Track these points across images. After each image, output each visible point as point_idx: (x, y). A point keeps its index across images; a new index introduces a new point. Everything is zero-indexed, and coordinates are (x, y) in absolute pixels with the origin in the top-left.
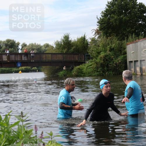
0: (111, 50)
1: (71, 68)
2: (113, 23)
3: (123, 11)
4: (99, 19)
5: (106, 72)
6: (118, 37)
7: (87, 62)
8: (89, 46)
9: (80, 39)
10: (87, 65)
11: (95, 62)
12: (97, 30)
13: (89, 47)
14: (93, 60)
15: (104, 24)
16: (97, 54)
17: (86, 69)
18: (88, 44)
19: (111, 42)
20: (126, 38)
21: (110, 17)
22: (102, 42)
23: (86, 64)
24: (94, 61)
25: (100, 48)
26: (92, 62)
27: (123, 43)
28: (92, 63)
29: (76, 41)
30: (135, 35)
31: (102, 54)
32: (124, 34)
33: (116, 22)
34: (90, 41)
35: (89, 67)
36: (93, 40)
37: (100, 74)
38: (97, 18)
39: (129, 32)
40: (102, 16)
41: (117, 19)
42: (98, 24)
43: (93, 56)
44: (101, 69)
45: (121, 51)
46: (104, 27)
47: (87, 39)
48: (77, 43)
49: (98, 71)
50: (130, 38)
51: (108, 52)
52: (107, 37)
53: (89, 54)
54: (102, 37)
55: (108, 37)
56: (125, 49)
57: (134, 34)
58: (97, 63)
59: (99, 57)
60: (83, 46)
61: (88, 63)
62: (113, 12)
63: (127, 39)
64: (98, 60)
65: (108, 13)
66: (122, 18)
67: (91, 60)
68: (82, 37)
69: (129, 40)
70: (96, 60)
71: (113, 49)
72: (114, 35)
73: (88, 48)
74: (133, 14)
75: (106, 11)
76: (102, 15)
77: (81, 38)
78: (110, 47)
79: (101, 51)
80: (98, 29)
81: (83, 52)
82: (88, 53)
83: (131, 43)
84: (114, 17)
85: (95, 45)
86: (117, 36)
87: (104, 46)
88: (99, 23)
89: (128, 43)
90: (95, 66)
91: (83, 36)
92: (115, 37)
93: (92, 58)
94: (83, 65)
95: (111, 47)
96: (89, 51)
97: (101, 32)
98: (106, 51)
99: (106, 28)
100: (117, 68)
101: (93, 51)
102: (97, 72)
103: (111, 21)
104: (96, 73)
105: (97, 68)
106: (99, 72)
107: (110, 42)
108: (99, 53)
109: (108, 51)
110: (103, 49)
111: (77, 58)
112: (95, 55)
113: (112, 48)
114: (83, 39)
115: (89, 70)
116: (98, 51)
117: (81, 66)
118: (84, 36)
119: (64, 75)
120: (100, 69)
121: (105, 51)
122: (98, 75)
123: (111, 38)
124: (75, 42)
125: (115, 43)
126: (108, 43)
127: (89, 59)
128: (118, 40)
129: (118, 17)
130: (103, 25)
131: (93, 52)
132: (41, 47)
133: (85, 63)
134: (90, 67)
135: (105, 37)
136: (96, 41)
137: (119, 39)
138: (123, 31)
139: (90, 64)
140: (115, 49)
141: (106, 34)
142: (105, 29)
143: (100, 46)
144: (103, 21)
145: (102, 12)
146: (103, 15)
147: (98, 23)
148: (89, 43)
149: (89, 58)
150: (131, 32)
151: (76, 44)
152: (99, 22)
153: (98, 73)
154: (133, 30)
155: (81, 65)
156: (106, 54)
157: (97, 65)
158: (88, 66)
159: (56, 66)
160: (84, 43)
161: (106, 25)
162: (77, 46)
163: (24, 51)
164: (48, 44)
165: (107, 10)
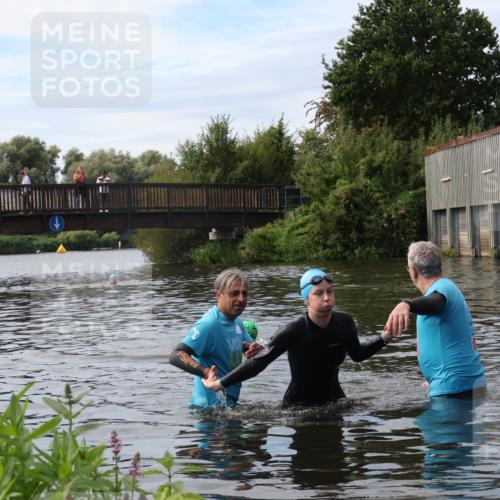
0: (373, 171)
1: (233, 235)
2: (376, 81)
3: (414, 39)
4: (331, 66)
5: (357, 248)
6: (396, 129)
7: (291, 214)
8: (296, 158)
9: (265, 134)
10: (288, 224)
11: (317, 212)
12: (325, 103)
13: (296, 163)
14: (312, 206)
15: (348, 82)
16: (323, 186)
17: (288, 237)
18: (293, 153)
19: (373, 145)
20: (422, 130)
21: (368, 58)
22: (342, 146)
23: (286, 222)
24: (314, 211)
25: (335, 166)
26: (307, 213)
27: (412, 148)
28: (306, 217)
29: (253, 140)
30: (453, 120)
31: (342, 188)
32: (414, 118)
33: (390, 74)
34: (299, 141)
35: (296, 232)
36: (310, 138)
37: (333, 253)
38: (323, 62)
39: (433, 110)
40: (339, 55)
41: (391, 65)
42: (327, 83)
43: (311, 193)
44: (338, 238)
45: (405, 175)
46: (348, 94)
47: (288, 134)
48: (255, 150)
49: (328, 243)
50: (437, 130)
51: (362, 180)
52: (358, 128)
53: (298, 186)
54: (342, 127)
55: (363, 129)
56: (419, 167)
57: (449, 116)
58: (322, 217)
59: (331, 196)
60: (276, 161)
61: (294, 217)
62: (379, 44)
63: (427, 135)
64: (327, 209)
65: (360, 45)
66: (409, 63)
67: (303, 207)
68: (272, 128)
69: (434, 138)
70: (321, 207)
71: (380, 168)
72: (382, 121)
73: (293, 164)
74: (445, 48)
75: (353, 40)
76: (340, 51)
77: (269, 131)
78: (370, 163)
79: (337, 177)
80: (328, 100)
81: (276, 180)
82: (293, 183)
83: (441, 148)
84: (382, 60)
85: (317, 156)
86: (392, 123)
87: (349, 158)
88: (330, 81)
89: (428, 148)
90: (317, 226)
91: (276, 125)
92: (385, 129)
93: (307, 201)
94: (276, 224)
95: (372, 161)
96: (297, 177)
97: (337, 109)
98: (356, 174)
99: (353, 98)
100: (394, 235)
101: (309, 174)
102: (325, 247)
103: (371, 72)
104: (321, 253)
105: (325, 233)
106: (331, 247)
107: (367, 145)
108: (330, 183)
109: (362, 174)
110: (346, 169)
111: (254, 200)
112: (316, 190)
113: (375, 165)
114: (277, 135)
115: (299, 242)
116: (327, 176)
117: (269, 229)
118: (281, 125)
119: (210, 258)
120: (334, 237)
121: (352, 176)
122: (327, 258)
123: (370, 129)
124: (250, 145)
125: (386, 146)
126: (363, 149)
127: (296, 202)
128: (395, 138)
129: (396, 57)
130: (343, 86)
131: (312, 179)
132: (132, 163)
133: (282, 216)
134: (301, 230)
135: (350, 126)
136: (322, 141)
137: (398, 133)
138: (413, 108)
139: (300, 221)
140: (385, 167)
141: (356, 117)
142: (350, 101)
143: (336, 157)
144: (342, 73)
145: (341, 43)
146: (344, 52)
147: (326, 78)
148: (296, 149)
149: (296, 198)
150: (438, 109)
151: (251, 152)
152: (330, 75)
153: (327, 250)
154: (447, 103)
155: (269, 225)
156: (353, 185)
157: (326, 222)
158: (293, 229)
159: (184, 228)
160: (278, 149)
161: (355, 88)
162: (255, 160)
163: (75, 176)
164: (157, 152)
165: (357, 37)
